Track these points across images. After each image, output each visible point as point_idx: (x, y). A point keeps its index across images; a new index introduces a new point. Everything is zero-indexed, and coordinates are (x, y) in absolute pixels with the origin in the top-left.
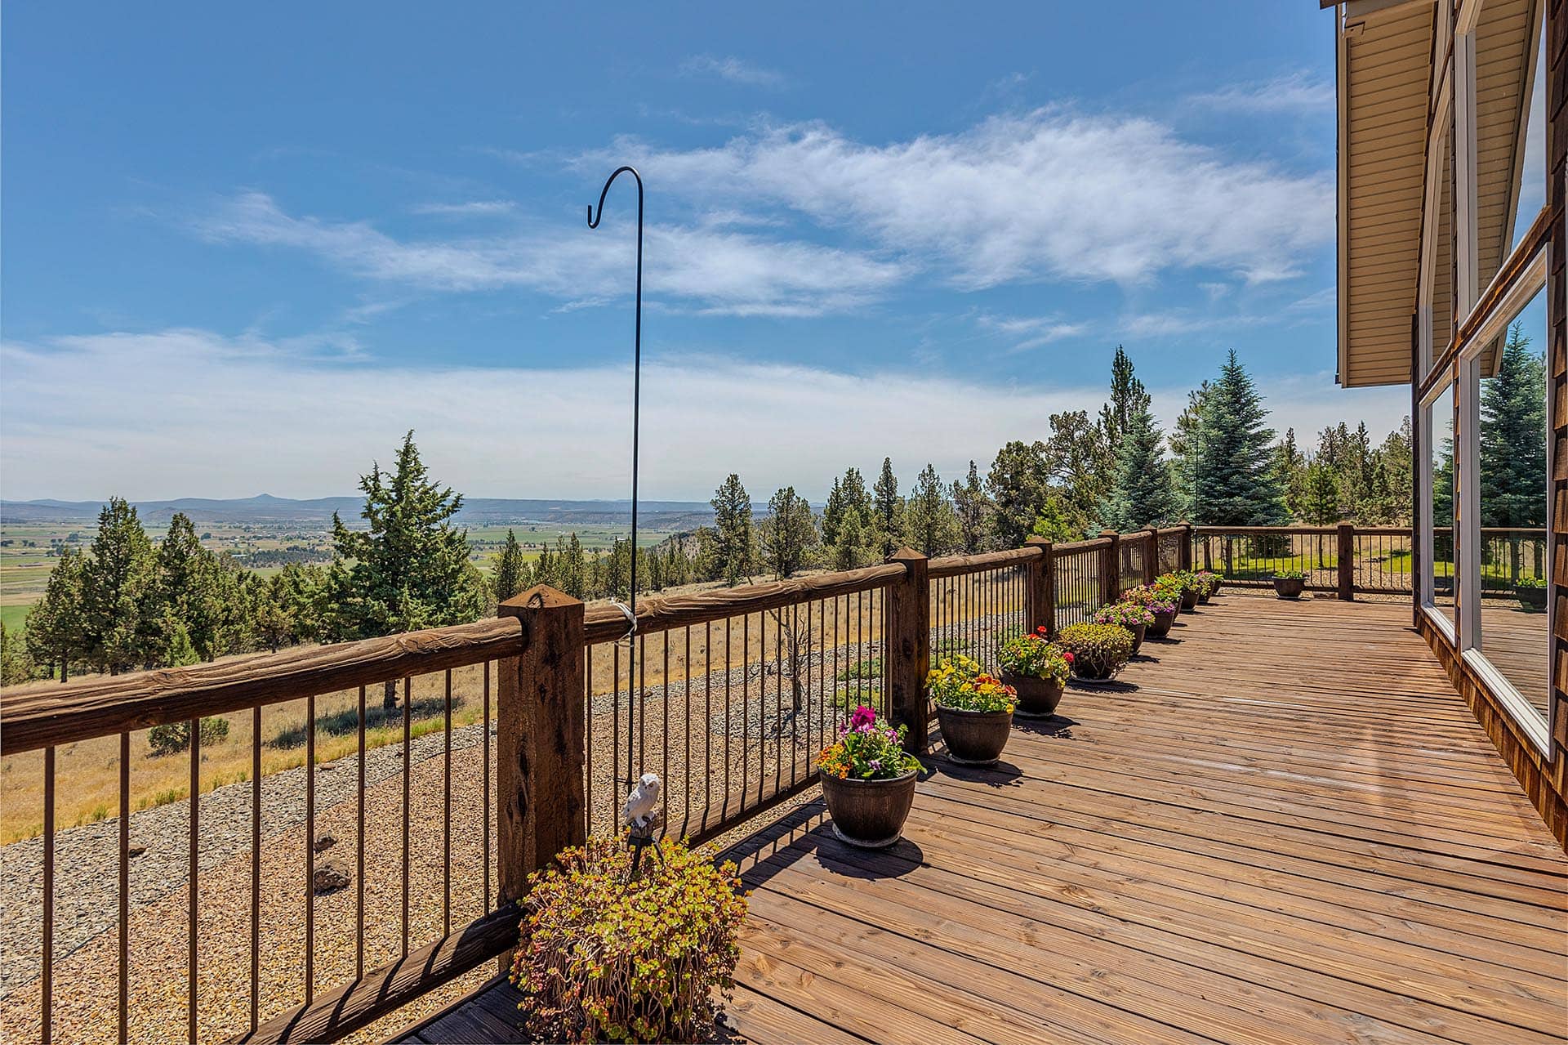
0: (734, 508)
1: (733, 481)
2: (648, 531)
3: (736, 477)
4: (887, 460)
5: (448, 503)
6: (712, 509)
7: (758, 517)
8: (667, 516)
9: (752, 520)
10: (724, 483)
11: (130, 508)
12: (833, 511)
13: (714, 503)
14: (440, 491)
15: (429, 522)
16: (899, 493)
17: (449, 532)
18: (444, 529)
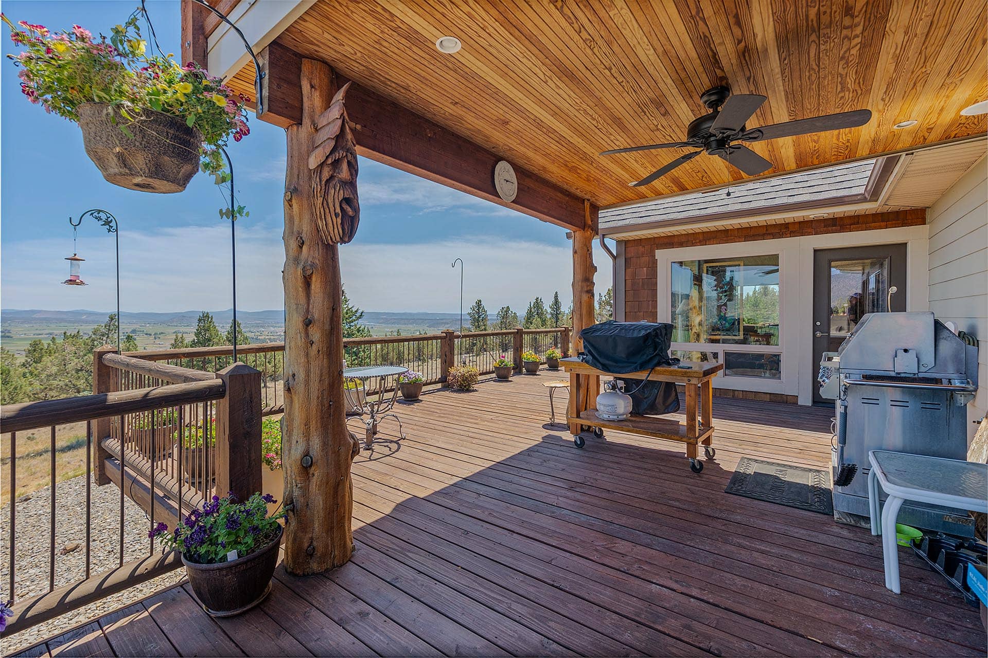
0: (479, 317)
1: (479, 303)
2: (433, 329)
3: (480, 301)
4: (556, 293)
5: (358, 315)
6: (468, 317)
7: (492, 322)
8: (444, 321)
9: (488, 323)
10: (475, 304)
11: (210, 316)
12: (529, 319)
13: (469, 314)
14: (354, 310)
15: (350, 323)
16: (562, 309)
17: (358, 327)
18: (355, 325)
